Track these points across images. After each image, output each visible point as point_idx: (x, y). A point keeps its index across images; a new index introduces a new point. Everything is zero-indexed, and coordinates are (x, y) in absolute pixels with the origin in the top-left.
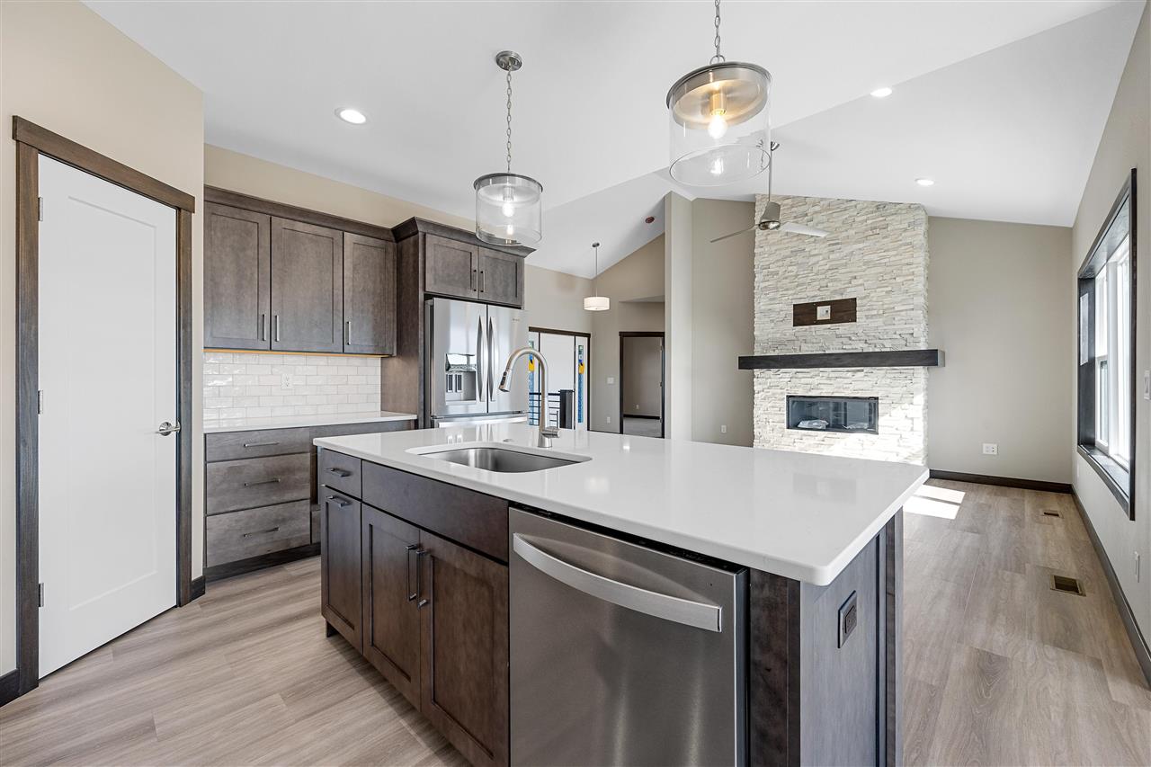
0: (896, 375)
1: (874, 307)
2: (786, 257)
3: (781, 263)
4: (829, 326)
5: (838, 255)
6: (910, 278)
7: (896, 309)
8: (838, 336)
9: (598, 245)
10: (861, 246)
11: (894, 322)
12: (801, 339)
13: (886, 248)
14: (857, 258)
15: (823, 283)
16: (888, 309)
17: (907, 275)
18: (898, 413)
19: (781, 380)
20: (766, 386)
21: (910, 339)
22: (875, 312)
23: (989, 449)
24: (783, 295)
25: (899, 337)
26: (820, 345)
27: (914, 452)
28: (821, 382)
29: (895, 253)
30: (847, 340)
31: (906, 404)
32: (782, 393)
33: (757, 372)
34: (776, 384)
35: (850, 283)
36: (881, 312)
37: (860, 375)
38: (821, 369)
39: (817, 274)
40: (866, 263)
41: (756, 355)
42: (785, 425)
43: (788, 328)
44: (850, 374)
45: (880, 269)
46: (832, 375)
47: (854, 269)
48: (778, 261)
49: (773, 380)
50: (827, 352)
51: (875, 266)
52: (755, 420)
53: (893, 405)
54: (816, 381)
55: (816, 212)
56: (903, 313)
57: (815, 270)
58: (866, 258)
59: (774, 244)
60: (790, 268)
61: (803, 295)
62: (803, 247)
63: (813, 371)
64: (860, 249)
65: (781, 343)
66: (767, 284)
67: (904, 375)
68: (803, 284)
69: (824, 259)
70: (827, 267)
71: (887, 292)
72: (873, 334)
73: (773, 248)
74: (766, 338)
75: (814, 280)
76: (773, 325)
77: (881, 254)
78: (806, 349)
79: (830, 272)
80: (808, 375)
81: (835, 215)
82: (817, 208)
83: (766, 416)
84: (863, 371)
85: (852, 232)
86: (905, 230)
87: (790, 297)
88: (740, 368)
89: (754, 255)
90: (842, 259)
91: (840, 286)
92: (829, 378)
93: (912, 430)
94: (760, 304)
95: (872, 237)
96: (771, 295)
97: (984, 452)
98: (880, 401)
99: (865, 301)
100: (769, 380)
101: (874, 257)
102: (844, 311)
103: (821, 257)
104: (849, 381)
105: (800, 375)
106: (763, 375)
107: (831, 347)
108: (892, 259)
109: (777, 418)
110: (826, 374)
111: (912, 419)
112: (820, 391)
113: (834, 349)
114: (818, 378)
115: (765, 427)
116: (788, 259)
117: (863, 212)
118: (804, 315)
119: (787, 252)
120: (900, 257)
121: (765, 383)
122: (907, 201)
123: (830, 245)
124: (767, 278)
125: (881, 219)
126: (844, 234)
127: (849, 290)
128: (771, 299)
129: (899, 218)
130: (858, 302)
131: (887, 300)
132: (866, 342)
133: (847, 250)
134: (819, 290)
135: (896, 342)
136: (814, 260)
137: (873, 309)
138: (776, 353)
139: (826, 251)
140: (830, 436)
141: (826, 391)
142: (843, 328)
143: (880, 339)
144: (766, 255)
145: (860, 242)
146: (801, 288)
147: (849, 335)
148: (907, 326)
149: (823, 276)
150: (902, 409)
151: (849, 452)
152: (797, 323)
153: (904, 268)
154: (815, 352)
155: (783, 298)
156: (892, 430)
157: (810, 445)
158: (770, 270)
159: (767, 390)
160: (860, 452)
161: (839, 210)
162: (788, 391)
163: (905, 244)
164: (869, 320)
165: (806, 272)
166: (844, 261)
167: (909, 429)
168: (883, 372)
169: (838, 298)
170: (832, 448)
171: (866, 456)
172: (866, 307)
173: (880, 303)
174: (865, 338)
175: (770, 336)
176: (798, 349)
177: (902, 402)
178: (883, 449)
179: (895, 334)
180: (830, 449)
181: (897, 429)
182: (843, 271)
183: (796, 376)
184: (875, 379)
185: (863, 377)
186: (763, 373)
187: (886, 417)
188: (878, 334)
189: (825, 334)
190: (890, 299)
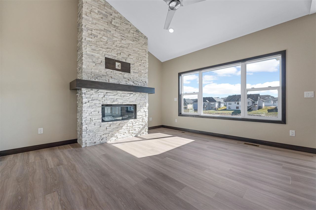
0: (142, 96)
2: (102, 30)
3: (99, 32)
4: (121, 72)
5: (125, 42)
6: (145, 62)
7: (142, 72)
8: (124, 78)
10: (132, 43)
11: (141, 76)
12: (109, 75)
13: (139, 48)
14: (131, 47)
15: (119, 52)
16: (140, 71)
18: (142, 110)
19: (99, 96)
20: (90, 99)
21: (145, 84)
22: (136, 71)
24: (100, 50)
26: (118, 80)
28: (118, 98)
30: (127, 80)
31: (144, 107)
32: (100, 103)
34: (96, 98)
35: (129, 56)
36: (138, 72)
37: (132, 95)
38: (118, 92)
39: (116, 46)
40: (134, 51)
41: (83, 79)
42: (100, 121)
43: (102, 69)
44: (129, 95)
45: (137, 55)
46: (122, 95)
47: (130, 51)
48: (97, 30)
49: (95, 96)
50: (120, 84)
51: (136, 53)
53: (141, 107)
54: (116, 97)
55: (116, 17)
56: (143, 74)
57: (115, 44)
58: (133, 48)
60: (104, 37)
61: (110, 54)
62: (110, 30)
63: (115, 92)
65: (98, 76)
66: (90, 39)
67: (144, 96)
68: (110, 49)
69: (119, 41)
70: (120, 45)
71: (139, 65)
72: (135, 79)
74: (91, 71)
75: (115, 49)
76: (94, 64)
79: (121, 48)
80: (113, 94)
81: (123, 24)
82: (116, 15)
84: (132, 94)
85: (129, 35)
87: (104, 53)
90: (125, 44)
91: (125, 56)
92: (121, 96)
94: (86, 50)
95: (136, 41)
96: (93, 47)
98: (137, 106)
99: (133, 66)
100: (92, 96)
101: (136, 49)
102: (126, 68)
103: (118, 39)
104: (128, 98)
105: (109, 94)
106: (88, 93)
109: (97, 117)
110: (120, 94)
111: (146, 112)
112: (117, 102)
113: (123, 83)
114: (117, 96)
115: (90, 123)
116: (102, 32)
117: (133, 29)
118: (110, 64)
119: (102, 28)
120: (142, 53)
121: (90, 98)
122: (145, 34)
123: (121, 36)
124: (91, 36)
125: (138, 36)
126: (126, 34)
127: (128, 59)
128: (92, 49)
129: (142, 39)
130: (131, 65)
131: (139, 68)
132: (133, 82)
133: (127, 41)
134: (117, 54)
135: (142, 84)
136: (115, 39)
137: (135, 70)
138: (97, 80)
140: (122, 122)
142: (126, 75)
143: (138, 82)
144: (90, 23)
145: (131, 41)
146: (109, 50)
147: (128, 78)
148: (145, 79)
149: (118, 49)
150: (143, 109)
151: (129, 128)
152: (106, 67)
153: (144, 58)
154: (116, 83)
155: (100, 52)
156: (141, 116)
157: (114, 128)
158: (93, 32)
159: (91, 102)
160: (132, 127)
161: (125, 23)
162: (103, 102)
163: (144, 49)
164: (134, 74)
165: (111, 43)
166: (126, 46)
167: (145, 115)
168: (138, 95)
169: (124, 61)
170: (123, 128)
171: (134, 128)
172: (133, 68)
173: (138, 68)
174: (133, 81)
175: (93, 70)
176: (108, 80)
177: (143, 106)
178: (138, 124)
179: (142, 81)
180: (122, 128)
181: (142, 116)
182: (126, 50)
183: (107, 94)
184: (136, 97)
185: (133, 96)
186: (89, 91)
187: (139, 112)
188: (137, 80)
189: (119, 75)
190: (140, 67)
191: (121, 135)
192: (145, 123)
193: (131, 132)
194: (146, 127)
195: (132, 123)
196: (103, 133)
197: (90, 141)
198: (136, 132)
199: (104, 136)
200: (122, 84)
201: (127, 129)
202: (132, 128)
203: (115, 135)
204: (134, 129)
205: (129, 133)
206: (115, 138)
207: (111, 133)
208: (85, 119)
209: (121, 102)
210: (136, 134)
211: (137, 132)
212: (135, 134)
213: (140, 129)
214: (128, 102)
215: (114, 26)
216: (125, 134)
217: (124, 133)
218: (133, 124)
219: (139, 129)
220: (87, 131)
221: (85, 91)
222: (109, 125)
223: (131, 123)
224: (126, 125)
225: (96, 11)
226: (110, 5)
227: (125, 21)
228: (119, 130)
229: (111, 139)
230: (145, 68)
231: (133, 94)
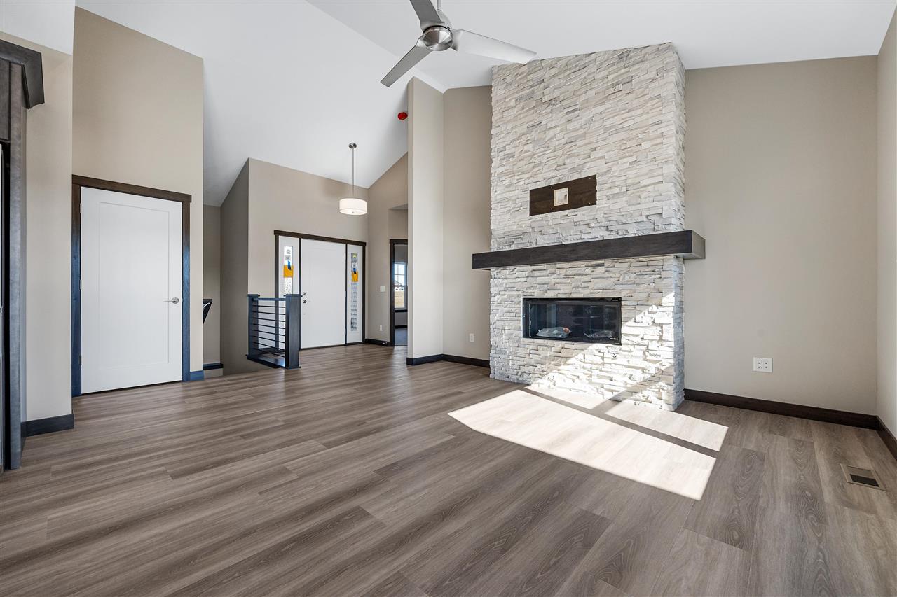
0: (642, 269)
1: (617, 184)
2: (524, 134)
3: (517, 143)
4: (566, 212)
5: (576, 123)
6: (659, 141)
7: (643, 183)
8: (577, 224)
9: (355, 146)
10: (601, 108)
11: (640, 201)
12: (537, 230)
13: (630, 108)
14: (597, 125)
15: (560, 161)
16: (633, 184)
17: (655, 138)
18: (644, 318)
19: (518, 280)
20: (502, 288)
21: (659, 222)
22: (617, 190)
23: (762, 364)
24: (520, 180)
25: (645, 219)
26: (557, 236)
27: (663, 368)
28: (558, 280)
29: (639, 112)
30: (586, 227)
31: (654, 307)
32: (518, 296)
33: (494, 271)
34: (513, 285)
35: (590, 157)
36: (624, 189)
37: (600, 270)
38: (558, 265)
39: (554, 151)
40: (607, 130)
41: (492, 251)
42: (521, 333)
43: (525, 220)
44: (588, 270)
45: (623, 135)
46: (570, 272)
47: (594, 139)
48: (514, 140)
49: (509, 280)
50: (564, 243)
51: (617, 132)
52: (491, 327)
53: (638, 308)
54: (553, 279)
55: (554, 76)
56: (650, 188)
57: (552, 146)
58: (608, 123)
59: (510, 121)
60: (526, 148)
61: (539, 178)
62: (538, 120)
63: (550, 268)
64: (600, 113)
65: (518, 237)
66: (503, 169)
67: (650, 269)
68: (540, 164)
69: (561, 131)
70: (564, 141)
71: (631, 163)
72: (614, 218)
73: (510, 126)
74: (502, 232)
75: (550, 159)
76: (508, 216)
77: (624, 116)
78: (543, 242)
79: (567, 146)
80: (545, 273)
81: (573, 76)
82: (554, 71)
83: (502, 323)
84: (603, 265)
85: (592, 93)
86: (653, 80)
87: (527, 182)
88: (474, 267)
89: (490, 137)
90: (581, 128)
91: (578, 162)
92: (566, 276)
93: (661, 339)
94: (497, 193)
95: (614, 96)
96: (508, 181)
97: (754, 369)
98: (623, 303)
99: (605, 178)
100: (505, 281)
101: (617, 120)
102: (583, 192)
103: (557, 130)
104: (586, 278)
105: (536, 274)
106: (499, 275)
107: (569, 237)
108: (637, 120)
109: (513, 325)
110: (563, 271)
111: (661, 325)
112: (556, 292)
113: (572, 238)
114: (556, 276)
115: (501, 335)
116: (524, 138)
117: (604, 66)
118: (541, 201)
119: (523, 129)
120: (647, 116)
121: (502, 285)
122: (654, 41)
123: (567, 113)
124: (503, 162)
125: (624, 70)
126: (583, 98)
127: (587, 166)
128: (508, 186)
129: (645, 65)
130: (598, 179)
131: (631, 173)
132: (607, 230)
133: (586, 116)
134: (556, 169)
135: (642, 226)
136: (551, 133)
137: (615, 187)
138: (513, 247)
139: (563, 121)
140: (567, 346)
141: (562, 292)
142: (582, 213)
143: (623, 224)
144: (502, 136)
145: (600, 104)
146: (537, 169)
147: (588, 222)
148: (655, 204)
149: (561, 152)
150: (649, 313)
151: (588, 366)
152: (533, 212)
153: (651, 129)
154: (552, 244)
155: (520, 184)
156: (638, 340)
157: (546, 357)
158: (506, 152)
159: (503, 293)
160: (600, 367)
161: (578, 68)
162: (525, 294)
163: (652, 99)
164: (611, 201)
165: (543, 149)
166: (582, 131)
167: (658, 338)
168: (626, 265)
169: (576, 177)
170: (570, 361)
171: (607, 372)
172: (607, 186)
173: (624, 178)
174: (605, 223)
175: (506, 229)
176: (534, 242)
177: (648, 303)
178: (627, 364)
179: (641, 215)
180: (567, 363)
181: (643, 338)
182: (582, 143)
183: (532, 275)
184: (618, 275)
185: (604, 273)
186: (500, 272)
187: (631, 323)
188: (621, 218)
189: (562, 222)
190: (635, 171)
191: (564, 381)
192: (657, 365)
193: (595, 379)
194: (660, 383)
195: (602, 355)
196: (525, 363)
197: (501, 371)
198: (617, 388)
199: (526, 369)
200: (569, 242)
201: (583, 368)
202: (601, 370)
203: (550, 374)
204: (610, 375)
205: (590, 382)
206: (551, 384)
207: (539, 366)
208: (494, 326)
209: (566, 292)
210: (615, 393)
211: (622, 390)
212: (612, 391)
213: (634, 383)
214: (589, 292)
215: (547, 105)
216: (576, 380)
217: (573, 377)
218: (603, 358)
219: (629, 381)
220: (498, 349)
221: (495, 273)
222: (535, 347)
223: (597, 353)
224: (580, 356)
225: (512, 103)
226: (538, 61)
227: (576, 66)
228: (559, 365)
229: (540, 381)
230: (657, 165)
231: (606, 265)
